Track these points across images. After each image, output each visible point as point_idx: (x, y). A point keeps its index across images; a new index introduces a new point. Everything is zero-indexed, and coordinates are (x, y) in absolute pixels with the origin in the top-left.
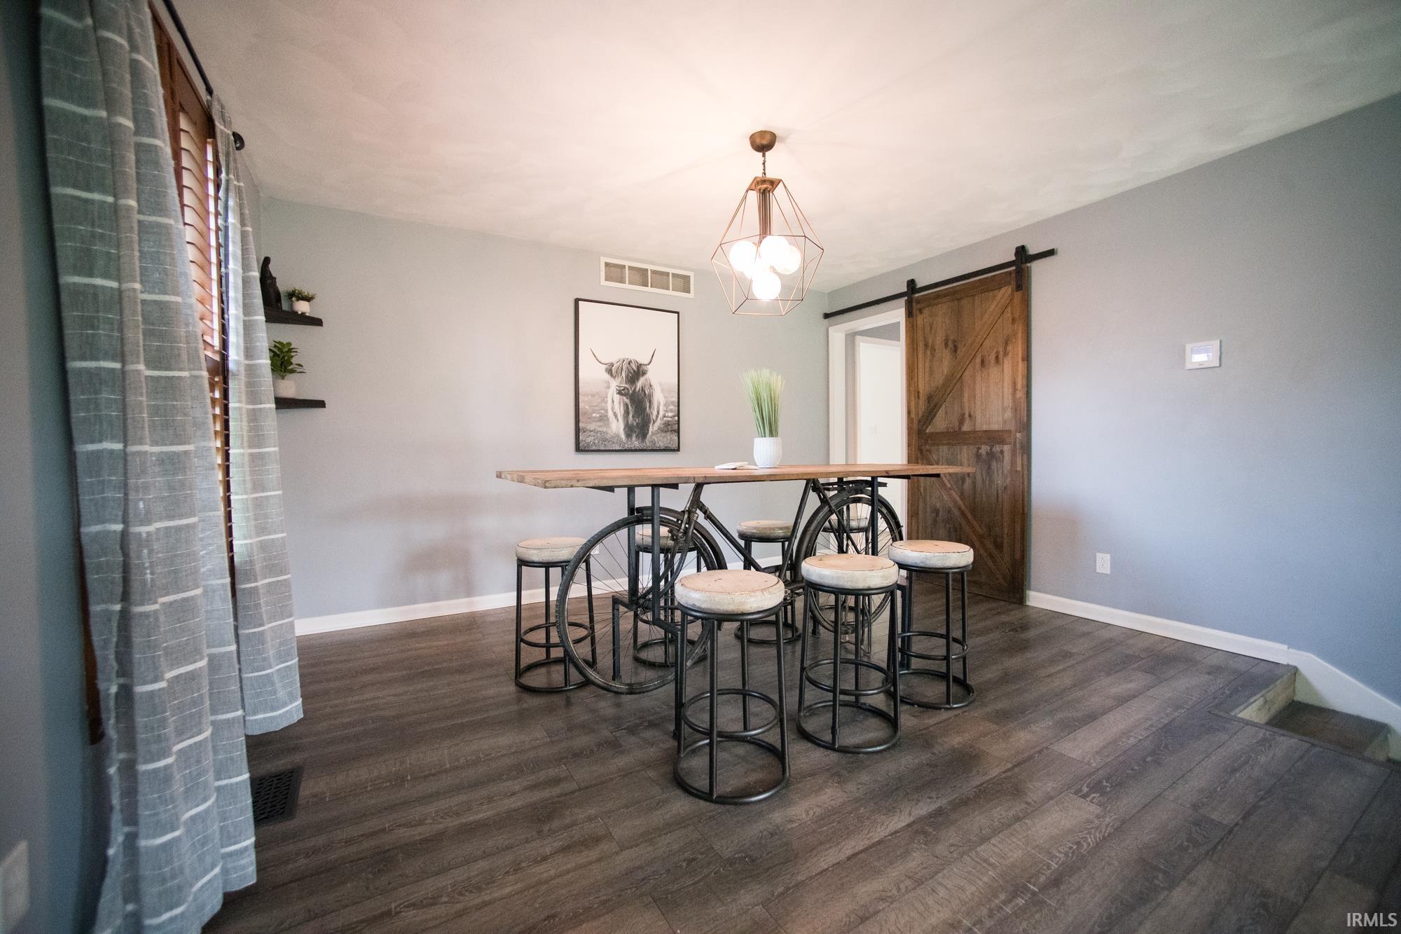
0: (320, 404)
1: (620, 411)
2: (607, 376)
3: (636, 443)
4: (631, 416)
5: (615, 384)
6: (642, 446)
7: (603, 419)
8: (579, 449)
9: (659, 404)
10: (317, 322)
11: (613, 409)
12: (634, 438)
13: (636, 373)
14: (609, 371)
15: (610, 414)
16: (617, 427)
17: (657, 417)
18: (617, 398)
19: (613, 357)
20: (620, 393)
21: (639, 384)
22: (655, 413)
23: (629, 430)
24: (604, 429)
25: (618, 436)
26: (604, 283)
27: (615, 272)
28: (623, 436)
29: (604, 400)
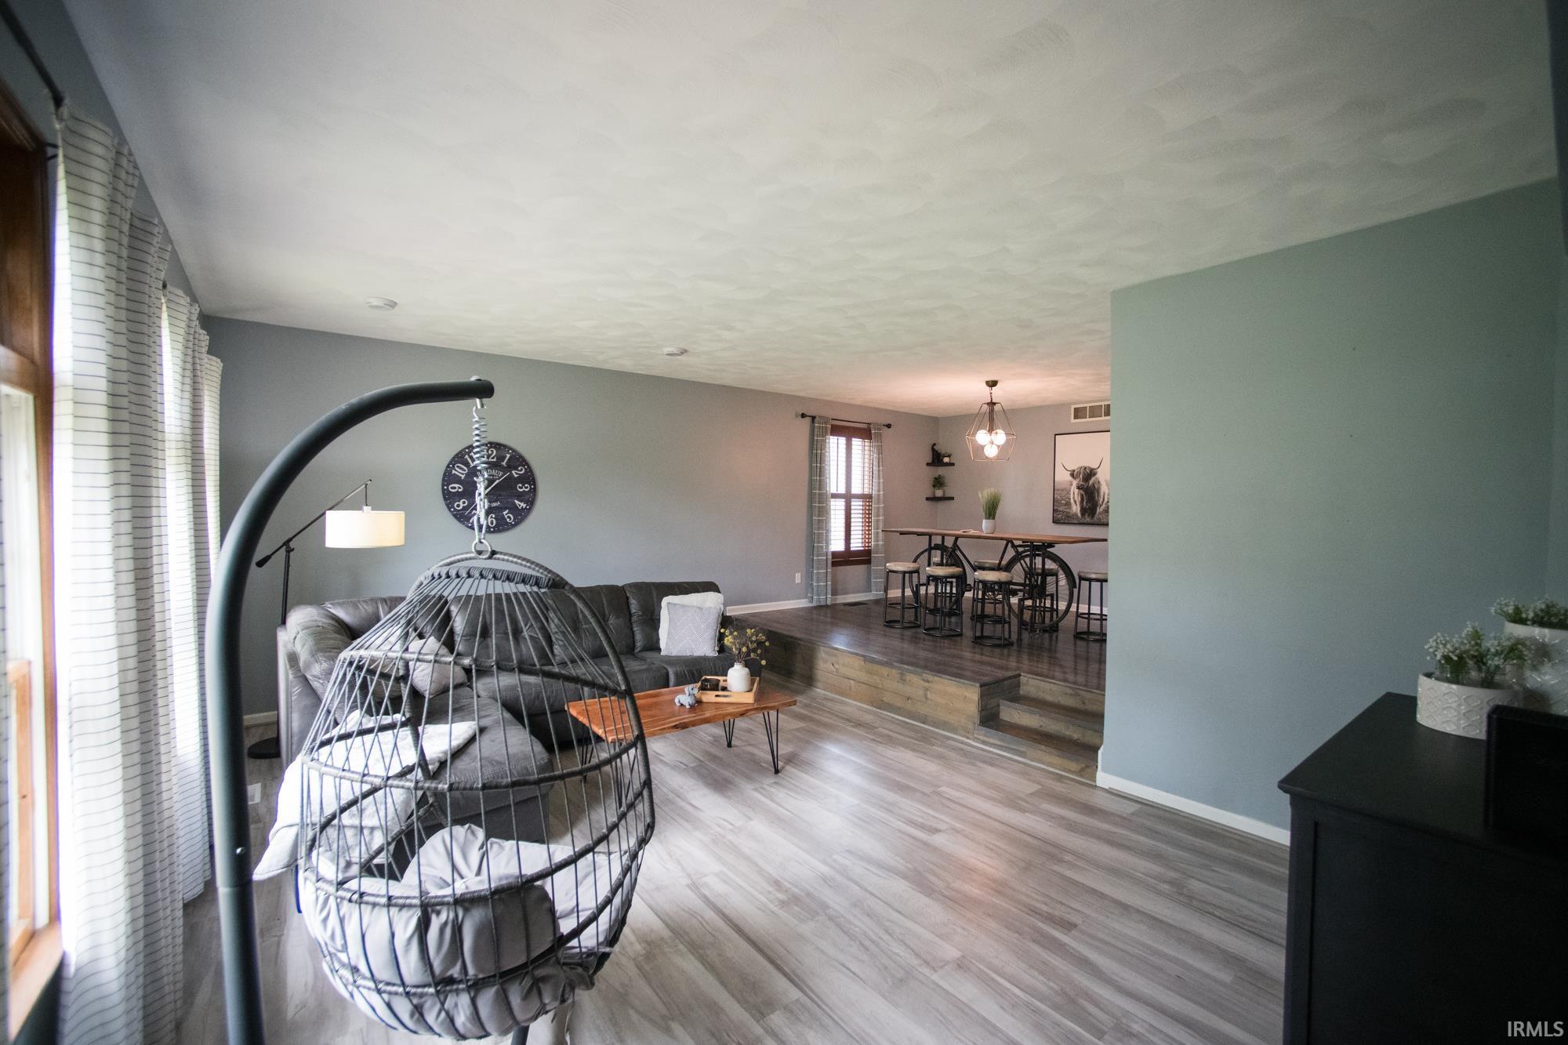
0: (952, 498)
1: (1079, 500)
2: (1071, 478)
3: (1088, 520)
4: (1085, 503)
5: (1075, 483)
6: (1092, 521)
7: (1068, 504)
8: (1056, 521)
9: (1104, 494)
10: (953, 464)
11: (1074, 498)
12: (1086, 516)
13: (1089, 474)
14: (1072, 475)
15: (1072, 501)
16: (1076, 509)
17: (1103, 502)
18: (1076, 491)
19: (1074, 466)
20: (1078, 488)
21: (1091, 482)
22: (1101, 500)
23: (1083, 511)
24: (1068, 510)
25: (1076, 514)
26: (1073, 421)
27: (1079, 413)
28: (1079, 515)
29: (1068, 493)
